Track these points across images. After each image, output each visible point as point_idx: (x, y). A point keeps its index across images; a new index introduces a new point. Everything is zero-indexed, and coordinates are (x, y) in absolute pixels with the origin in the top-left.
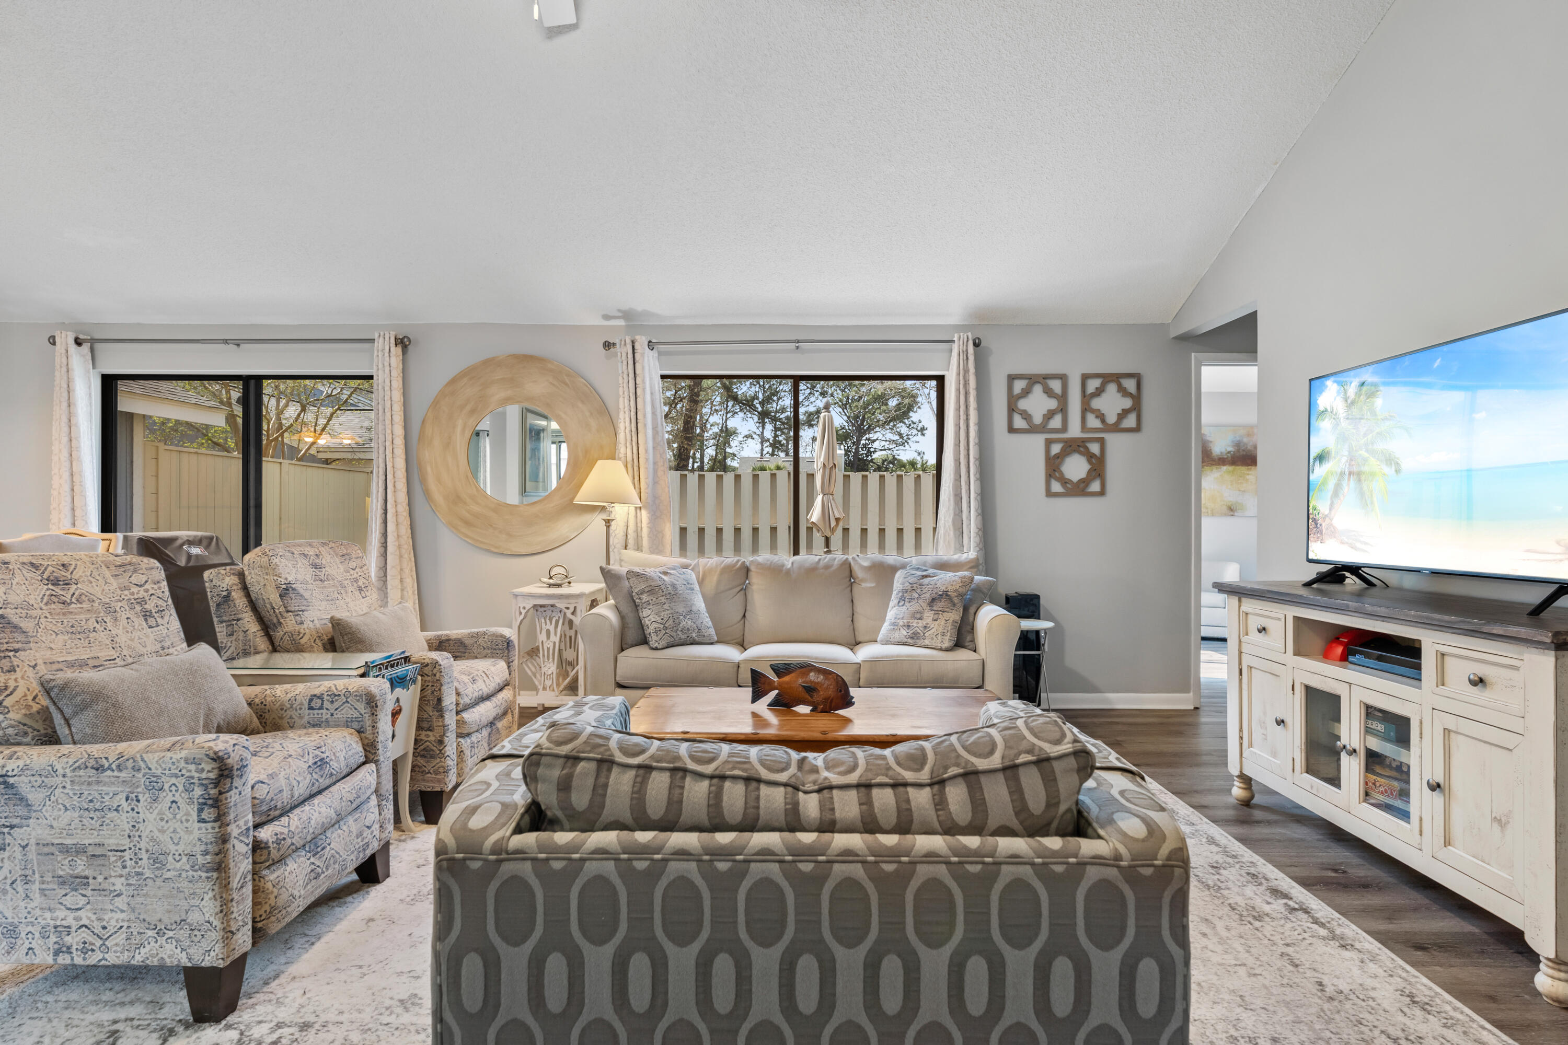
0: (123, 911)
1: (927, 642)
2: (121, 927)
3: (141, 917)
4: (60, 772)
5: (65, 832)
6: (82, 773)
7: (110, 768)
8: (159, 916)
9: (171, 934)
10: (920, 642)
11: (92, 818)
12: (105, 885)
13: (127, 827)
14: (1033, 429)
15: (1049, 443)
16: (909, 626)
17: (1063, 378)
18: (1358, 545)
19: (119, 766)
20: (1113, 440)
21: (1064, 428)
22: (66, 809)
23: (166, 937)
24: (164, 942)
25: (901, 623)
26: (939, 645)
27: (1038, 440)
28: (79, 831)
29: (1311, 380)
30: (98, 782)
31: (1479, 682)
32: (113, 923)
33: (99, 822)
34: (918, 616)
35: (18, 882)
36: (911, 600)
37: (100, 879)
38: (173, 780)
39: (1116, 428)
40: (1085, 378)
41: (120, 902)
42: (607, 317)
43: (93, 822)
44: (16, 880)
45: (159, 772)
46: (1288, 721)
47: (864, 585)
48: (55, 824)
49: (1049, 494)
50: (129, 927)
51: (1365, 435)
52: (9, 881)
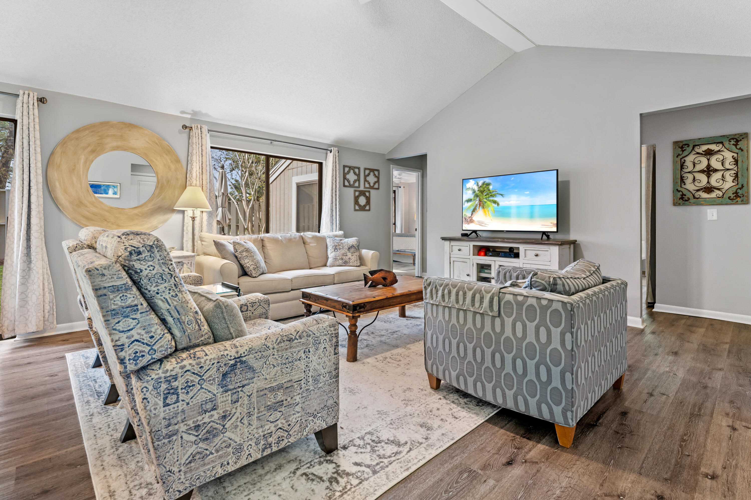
0: (298, 412)
1: (351, 264)
2: (298, 421)
3: (307, 412)
4: (271, 347)
5: (273, 380)
6: (282, 344)
7: (296, 339)
8: (315, 408)
9: (319, 415)
10: (348, 264)
11: (287, 368)
12: (291, 402)
13: (303, 367)
14: (350, 186)
15: (355, 191)
16: (342, 259)
17: (359, 169)
18: (483, 225)
19: (300, 336)
20: (372, 191)
21: (359, 187)
22: (274, 366)
23: (318, 417)
24: (316, 420)
25: (339, 258)
26: (356, 265)
27: (351, 190)
28: (280, 377)
29: (463, 180)
30: (291, 347)
31: (537, 255)
32: (294, 420)
33: (291, 369)
34: (345, 255)
35: (245, 418)
36: (340, 249)
37: (289, 399)
38: (325, 337)
39: (372, 188)
40: (365, 169)
41: (298, 408)
42: (183, 112)
43: (288, 369)
44: (244, 417)
45: (318, 335)
46: (471, 274)
47: (311, 245)
48: (268, 377)
49: (355, 210)
50: (301, 420)
51: (486, 195)
52: (239, 419)
